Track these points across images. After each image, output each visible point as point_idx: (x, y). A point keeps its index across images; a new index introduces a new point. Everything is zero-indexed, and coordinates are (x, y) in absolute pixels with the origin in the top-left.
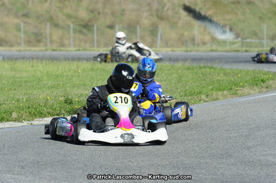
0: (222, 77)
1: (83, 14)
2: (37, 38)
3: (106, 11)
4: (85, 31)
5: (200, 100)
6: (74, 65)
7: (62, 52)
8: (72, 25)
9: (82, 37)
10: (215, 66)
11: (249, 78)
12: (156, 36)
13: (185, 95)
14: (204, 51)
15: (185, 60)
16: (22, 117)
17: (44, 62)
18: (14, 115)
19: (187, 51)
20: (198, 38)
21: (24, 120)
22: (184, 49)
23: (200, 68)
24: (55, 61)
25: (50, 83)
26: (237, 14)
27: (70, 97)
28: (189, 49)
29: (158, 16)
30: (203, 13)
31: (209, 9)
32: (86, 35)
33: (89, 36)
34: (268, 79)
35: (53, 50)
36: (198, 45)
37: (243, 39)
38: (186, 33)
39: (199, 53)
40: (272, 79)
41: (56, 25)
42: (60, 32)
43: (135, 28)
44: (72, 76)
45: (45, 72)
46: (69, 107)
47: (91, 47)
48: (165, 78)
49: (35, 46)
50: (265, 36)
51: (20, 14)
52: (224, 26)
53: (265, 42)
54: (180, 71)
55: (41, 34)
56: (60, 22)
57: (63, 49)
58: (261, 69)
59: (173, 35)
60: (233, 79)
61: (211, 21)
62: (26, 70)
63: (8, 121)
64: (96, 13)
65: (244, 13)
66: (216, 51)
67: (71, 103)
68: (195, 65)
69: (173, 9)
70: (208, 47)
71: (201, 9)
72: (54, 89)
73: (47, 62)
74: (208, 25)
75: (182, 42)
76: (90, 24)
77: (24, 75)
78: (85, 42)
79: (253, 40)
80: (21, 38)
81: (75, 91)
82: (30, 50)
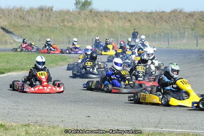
20: (8, 41)
26: (23, 31)
30: (9, 31)
31: (12, 28)
38: (3, 39)
52: (18, 36)
61: (13, 34)
65: (26, 30)
71: (8, 28)
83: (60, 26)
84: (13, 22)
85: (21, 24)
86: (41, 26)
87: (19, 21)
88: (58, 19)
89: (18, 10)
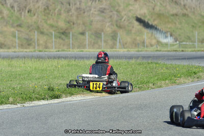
0: (164, 70)
1: (62, 24)
2: (28, 43)
3: (79, 22)
4: (63, 36)
5: (148, 88)
6: (55, 62)
7: (46, 53)
8: (53, 33)
9: (61, 41)
10: (159, 62)
11: (184, 70)
12: (116, 40)
13: (138, 84)
14: (151, 51)
15: (137, 58)
16: (16, 101)
17: (33, 60)
18: (11, 99)
19: (139, 51)
20: (147, 41)
21: (18, 103)
22: (136, 50)
23: (148, 63)
24: (41, 59)
25: (37, 76)
26: (175, 23)
27: (52, 86)
28: (140, 50)
29: (117, 26)
30: (150, 23)
31: (154, 20)
32: (64, 40)
33: (66, 40)
34: (199, 72)
35: (40, 51)
36: (147, 47)
37: (180, 42)
38: (138, 38)
39: (148, 53)
40: (201, 72)
41: (42, 33)
42: (45, 38)
43: (100, 34)
44: (54, 70)
45: (34, 68)
46: (51, 93)
47: (68, 49)
48: (122, 71)
49: (26, 48)
50: (197, 40)
51: (15, 25)
52: (166, 33)
53: (196, 44)
54: (133, 66)
55: (31, 39)
56: (45, 30)
57: (47, 50)
58: (193, 64)
59: (128, 39)
60: (173, 72)
61: (156, 29)
62: (19, 66)
63: (6, 104)
64: (72, 23)
65: (181, 23)
66: (160, 51)
67: (53, 90)
68: (145, 61)
69: (128, 20)
70: (154, 48)
71: (149, 20)
72: (40, 80)
73: (35, 60)
74: (155, 32)
75: (135, 44)
76: (67, 31)
77: (18, 69)
78: (64, 45)
79: (188, 43)
80: (16, 43)
81: (56, 81)
82: (22, 51)
84: (157, 9)
85: (171, 13)
87: (168, 7)
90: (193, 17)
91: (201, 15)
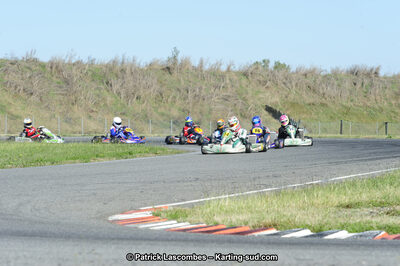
1: (175, 113)
3: (195, 110)
26: (311, 114)
29: (241, 115)
31: (287, 110)
64: (187, 112)
69: (256, 109)
71: (281, 109)
83: (391, 105)
85: (307, 102)
86: (350, 104)
87: (304, 96)
88: (387, 91)
89: (306, 75)
90: (333, 107)
91: (342, 105)
